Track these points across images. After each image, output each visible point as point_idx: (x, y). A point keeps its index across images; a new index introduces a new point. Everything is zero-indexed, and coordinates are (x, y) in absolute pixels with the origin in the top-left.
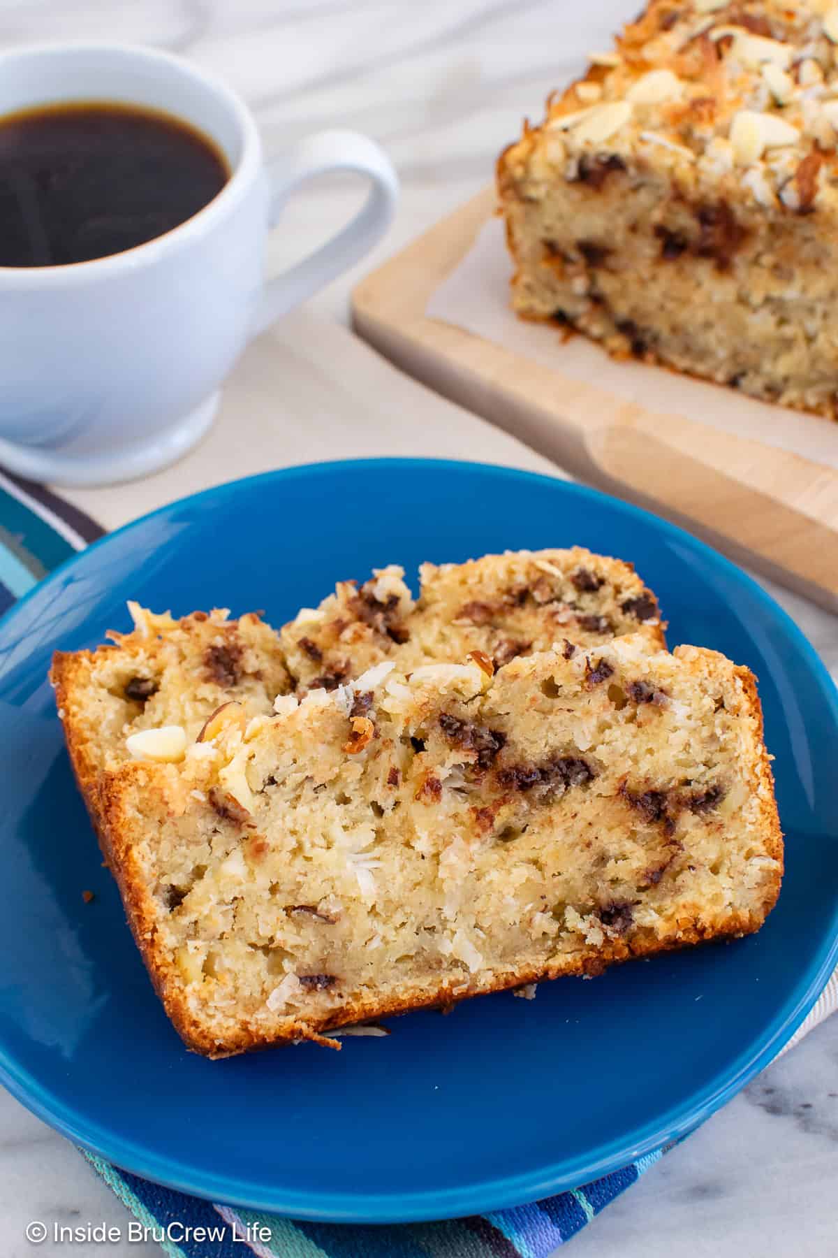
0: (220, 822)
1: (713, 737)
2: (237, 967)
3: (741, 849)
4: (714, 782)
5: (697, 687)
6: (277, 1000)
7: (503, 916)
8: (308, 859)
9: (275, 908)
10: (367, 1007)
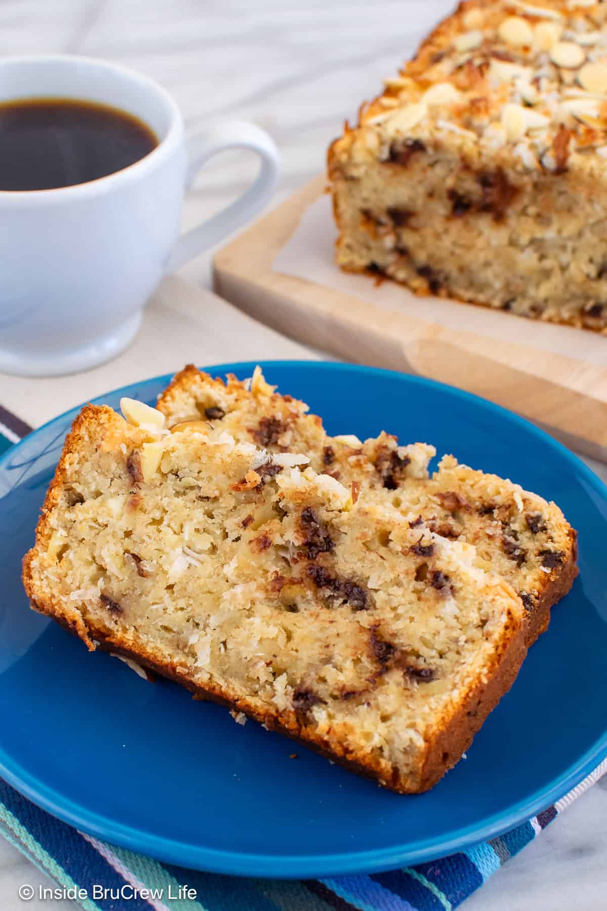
0: (125, 473)
1: (456, 641)
2: (77, 563)
3: (410, 717)
4: (433, 668)
5: (476, 603)
6: (79, 596)
7: (242, 648)
8: (159, 531)
9: (120, 544)
10: (125, 640)
